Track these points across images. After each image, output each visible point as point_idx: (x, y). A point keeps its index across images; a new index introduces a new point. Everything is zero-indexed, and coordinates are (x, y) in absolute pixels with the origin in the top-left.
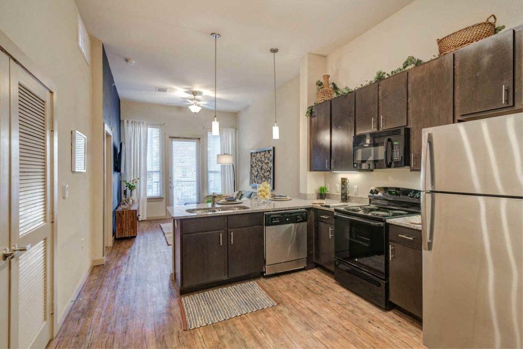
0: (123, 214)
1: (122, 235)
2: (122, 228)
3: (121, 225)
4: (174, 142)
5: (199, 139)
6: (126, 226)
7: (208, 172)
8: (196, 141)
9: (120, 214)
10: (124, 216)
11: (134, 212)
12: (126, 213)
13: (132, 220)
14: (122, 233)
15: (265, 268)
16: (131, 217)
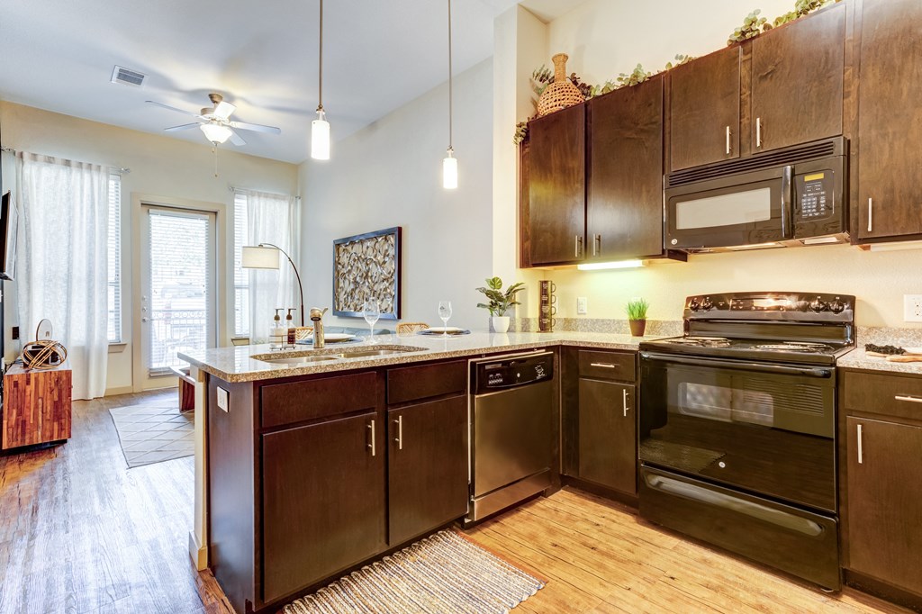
0: (28, 382)
1: (23, 440)
2: (24, 422)
3: (20, 413)
4: (153, 217)
5: (216, 213)
6: (35, 414)
7: (233, 288)
8: (207, 217)
9: (16, 384)
10: (31, 388)
11: (64, 378)
12: (36, 379)
13: (56, 399)
14: (23, 433)
15: (472, 504)
16: (52, 391)
